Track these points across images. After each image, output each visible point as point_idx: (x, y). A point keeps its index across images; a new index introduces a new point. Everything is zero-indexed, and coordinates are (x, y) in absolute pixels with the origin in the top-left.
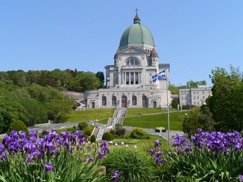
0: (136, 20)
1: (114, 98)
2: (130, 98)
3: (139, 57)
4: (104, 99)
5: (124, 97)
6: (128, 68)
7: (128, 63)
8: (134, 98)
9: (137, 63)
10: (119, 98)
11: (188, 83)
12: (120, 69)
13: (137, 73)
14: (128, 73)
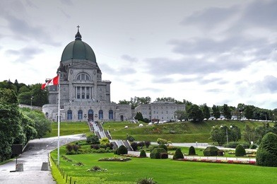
0: (78, 36)
1: (80, 112)
2: (96, 112)
3: (90, 72)
4: (70, 112)
5: (91, 111)
6: (79, 82)
7: (78, 78)
8: (101, 112)
11: (132, 99)
12: (70, 83)
13: (88, 88)
14: (79, 88)
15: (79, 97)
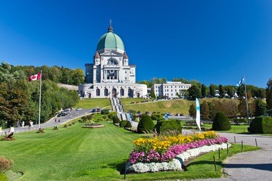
1: (106, 91)
2: (118, 90)
3: (117, 58)
4: (98, 92)
5: (114, 90)
6: (108, 66)
7: (108, 63)
8: (122, 91)
9: (116, 63)
10: (110, 90)
12: (102, 67)
13: (116, 71)
14: (108, 71)
15: (108, 78)
